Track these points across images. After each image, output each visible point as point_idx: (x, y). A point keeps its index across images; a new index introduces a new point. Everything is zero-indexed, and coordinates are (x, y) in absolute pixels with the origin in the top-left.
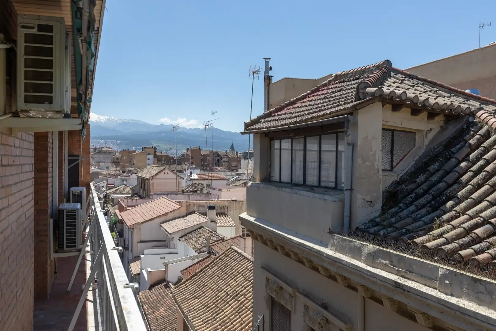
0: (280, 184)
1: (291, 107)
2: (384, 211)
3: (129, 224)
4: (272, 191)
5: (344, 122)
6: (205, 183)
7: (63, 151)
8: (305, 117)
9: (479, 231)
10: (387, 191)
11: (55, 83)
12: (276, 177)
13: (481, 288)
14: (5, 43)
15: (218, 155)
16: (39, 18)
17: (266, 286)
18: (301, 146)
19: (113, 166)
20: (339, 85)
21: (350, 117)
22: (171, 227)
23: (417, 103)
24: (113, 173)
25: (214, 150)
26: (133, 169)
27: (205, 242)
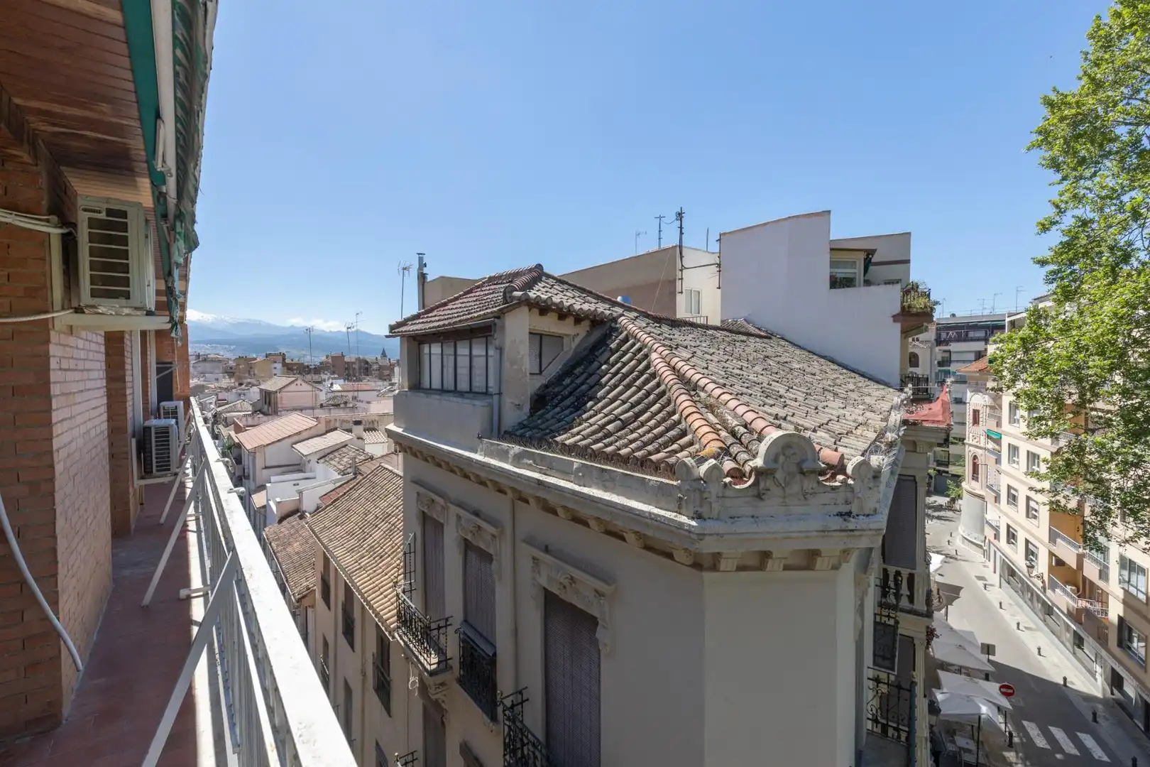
0: (430, 391)
1: (442, 309)
2: (532, 414)
3: (249, 447)
4: (421, 399)
5: (490, 326)
6: (350, 395)
7: (149, 357)
8: (454, 320)
9: (610, 427)
10: (536, 394)
11: (133, 275)
12: (426, 384)
13: (606, 476)
14: (61, 227)
15: (367, 363)
16: (108, 200)
17: (417, 501)
18: (451, 351)
19: (224, 377)
20: (493, 287)
21: (496, 320)
22: (305, 448)
23: (562, 309)
24: (225, 386)
25: (361, 357)
26: (253, 381)
27: (351, 462)
